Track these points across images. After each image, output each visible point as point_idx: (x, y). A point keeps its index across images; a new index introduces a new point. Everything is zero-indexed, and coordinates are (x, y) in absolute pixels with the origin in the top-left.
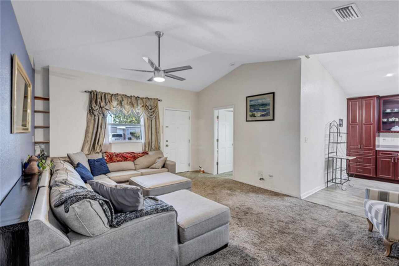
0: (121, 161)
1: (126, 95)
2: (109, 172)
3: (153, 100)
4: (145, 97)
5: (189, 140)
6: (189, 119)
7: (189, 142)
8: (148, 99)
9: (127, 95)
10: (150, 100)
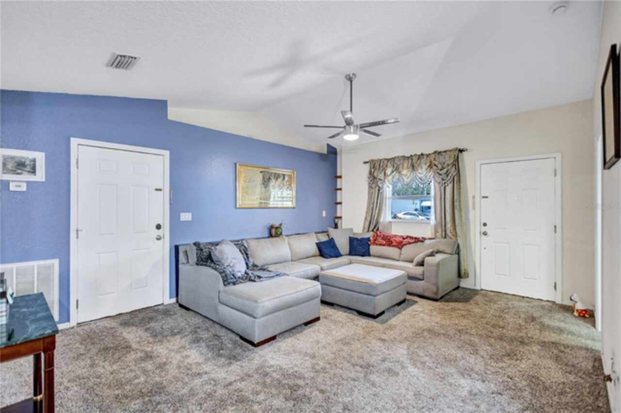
0: (384, 245)
1: (404, 156)
2: (369, 255)
3: (448, 153)
4: (432, 152)
5: (555, 227)
6: (555, 175)
7: (555, 231)
8: (440, 153)
9: (406, 155)
10: (444, 154)
